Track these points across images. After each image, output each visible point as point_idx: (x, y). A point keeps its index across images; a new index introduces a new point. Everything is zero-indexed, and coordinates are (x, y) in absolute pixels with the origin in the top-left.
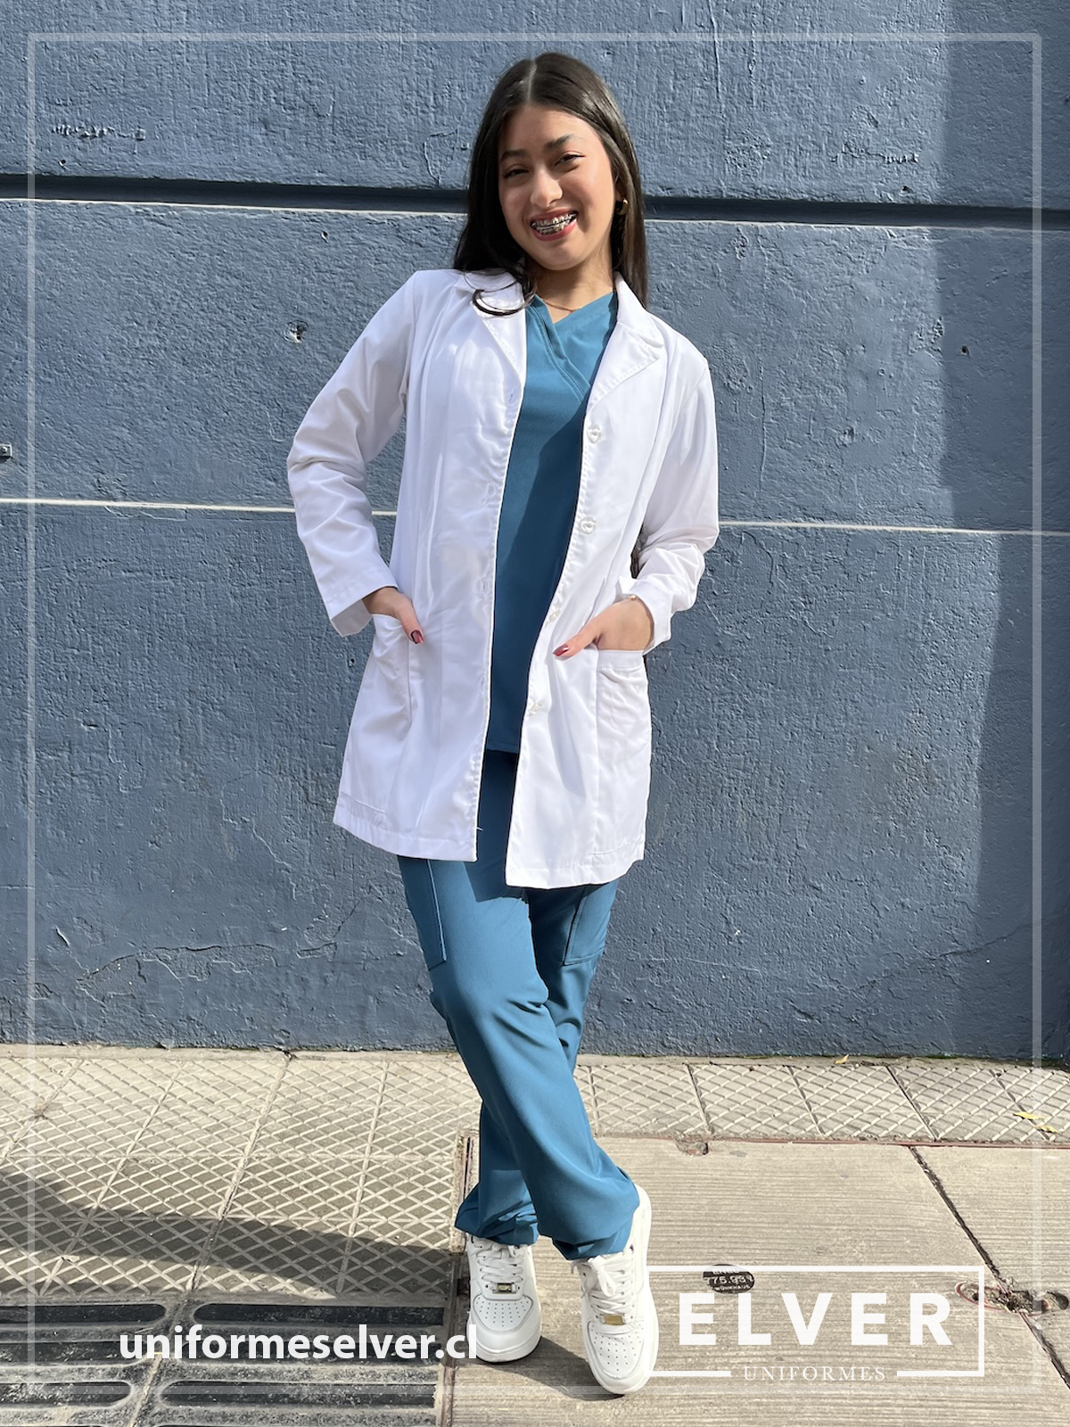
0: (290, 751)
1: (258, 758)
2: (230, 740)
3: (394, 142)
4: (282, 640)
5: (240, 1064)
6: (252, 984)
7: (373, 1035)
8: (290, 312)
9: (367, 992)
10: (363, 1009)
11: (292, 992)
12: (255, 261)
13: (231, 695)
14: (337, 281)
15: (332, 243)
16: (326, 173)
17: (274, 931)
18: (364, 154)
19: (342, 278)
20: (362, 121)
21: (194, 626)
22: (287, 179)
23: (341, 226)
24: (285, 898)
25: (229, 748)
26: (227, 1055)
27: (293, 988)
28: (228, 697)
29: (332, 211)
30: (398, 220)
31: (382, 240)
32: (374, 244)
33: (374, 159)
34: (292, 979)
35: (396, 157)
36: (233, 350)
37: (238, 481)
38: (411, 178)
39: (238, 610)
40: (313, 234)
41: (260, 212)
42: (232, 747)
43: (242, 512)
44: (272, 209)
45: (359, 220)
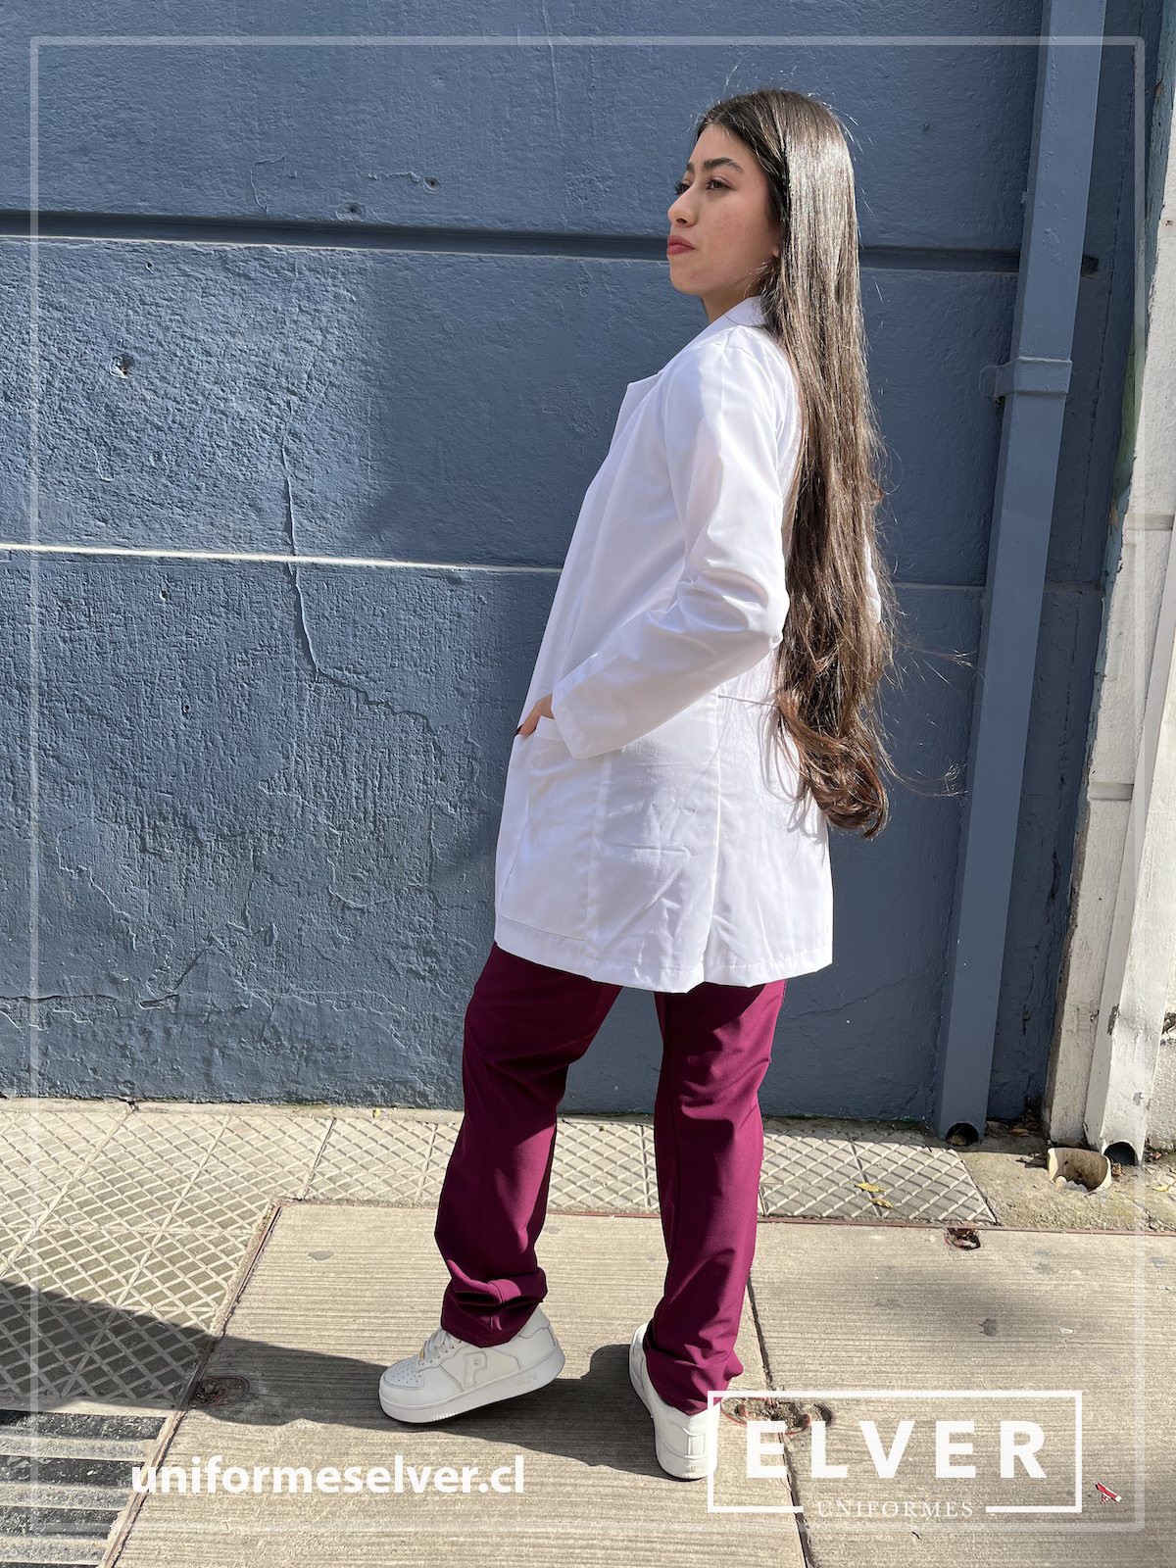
0: (126, 799)
1: (93, 805)
2: (65, 787)
3: (219, 170)
4: (115, 685)
5: (78, 1116)
6: (94, 1034)
7: (220, 1087)
8: (115, 346)
9: (211, 1044)
10: (208, 1061)
11: (136, 1043)
12: (77, 293)
13: (64, 741)
14: (163, 314)
15: (157, 274)
16: (149, 201)
17: (114, 981)
18: (188, 183)
19: (169, 312)
20: (184, 148)
21: (23, 671)
22: (109, 208)
23: (166, 257)
24: (126, 948)
25: (63, 795)
26: (68, 1106)
27: (137, 1039)
28: (60, 743)
29: (157, 241)
30: (225, 251)
31: (209, 271)
32: (201, 276)
33: (198, 187)
34: (136, 1031)
35: (221, 185)
36: (56, 385)
37: (66, 521)
38: (237, 207)
39: (68, 654)
40: (136, 265)
41: (82, 242)
42: (66, 794)
43: (70, 554)
44: (94, 239)
45: (185, 251)
